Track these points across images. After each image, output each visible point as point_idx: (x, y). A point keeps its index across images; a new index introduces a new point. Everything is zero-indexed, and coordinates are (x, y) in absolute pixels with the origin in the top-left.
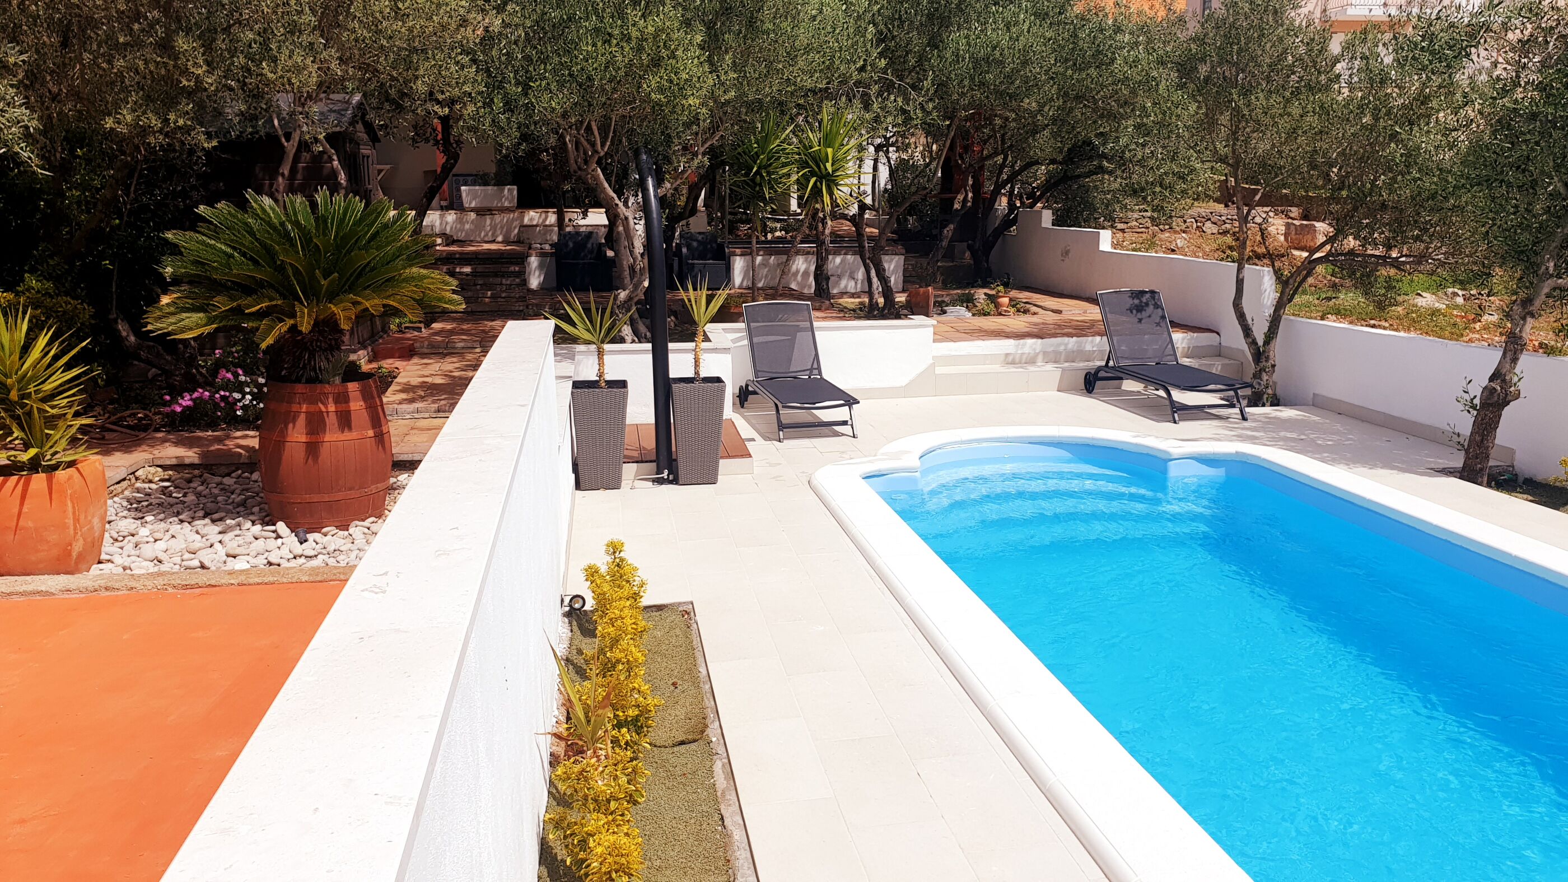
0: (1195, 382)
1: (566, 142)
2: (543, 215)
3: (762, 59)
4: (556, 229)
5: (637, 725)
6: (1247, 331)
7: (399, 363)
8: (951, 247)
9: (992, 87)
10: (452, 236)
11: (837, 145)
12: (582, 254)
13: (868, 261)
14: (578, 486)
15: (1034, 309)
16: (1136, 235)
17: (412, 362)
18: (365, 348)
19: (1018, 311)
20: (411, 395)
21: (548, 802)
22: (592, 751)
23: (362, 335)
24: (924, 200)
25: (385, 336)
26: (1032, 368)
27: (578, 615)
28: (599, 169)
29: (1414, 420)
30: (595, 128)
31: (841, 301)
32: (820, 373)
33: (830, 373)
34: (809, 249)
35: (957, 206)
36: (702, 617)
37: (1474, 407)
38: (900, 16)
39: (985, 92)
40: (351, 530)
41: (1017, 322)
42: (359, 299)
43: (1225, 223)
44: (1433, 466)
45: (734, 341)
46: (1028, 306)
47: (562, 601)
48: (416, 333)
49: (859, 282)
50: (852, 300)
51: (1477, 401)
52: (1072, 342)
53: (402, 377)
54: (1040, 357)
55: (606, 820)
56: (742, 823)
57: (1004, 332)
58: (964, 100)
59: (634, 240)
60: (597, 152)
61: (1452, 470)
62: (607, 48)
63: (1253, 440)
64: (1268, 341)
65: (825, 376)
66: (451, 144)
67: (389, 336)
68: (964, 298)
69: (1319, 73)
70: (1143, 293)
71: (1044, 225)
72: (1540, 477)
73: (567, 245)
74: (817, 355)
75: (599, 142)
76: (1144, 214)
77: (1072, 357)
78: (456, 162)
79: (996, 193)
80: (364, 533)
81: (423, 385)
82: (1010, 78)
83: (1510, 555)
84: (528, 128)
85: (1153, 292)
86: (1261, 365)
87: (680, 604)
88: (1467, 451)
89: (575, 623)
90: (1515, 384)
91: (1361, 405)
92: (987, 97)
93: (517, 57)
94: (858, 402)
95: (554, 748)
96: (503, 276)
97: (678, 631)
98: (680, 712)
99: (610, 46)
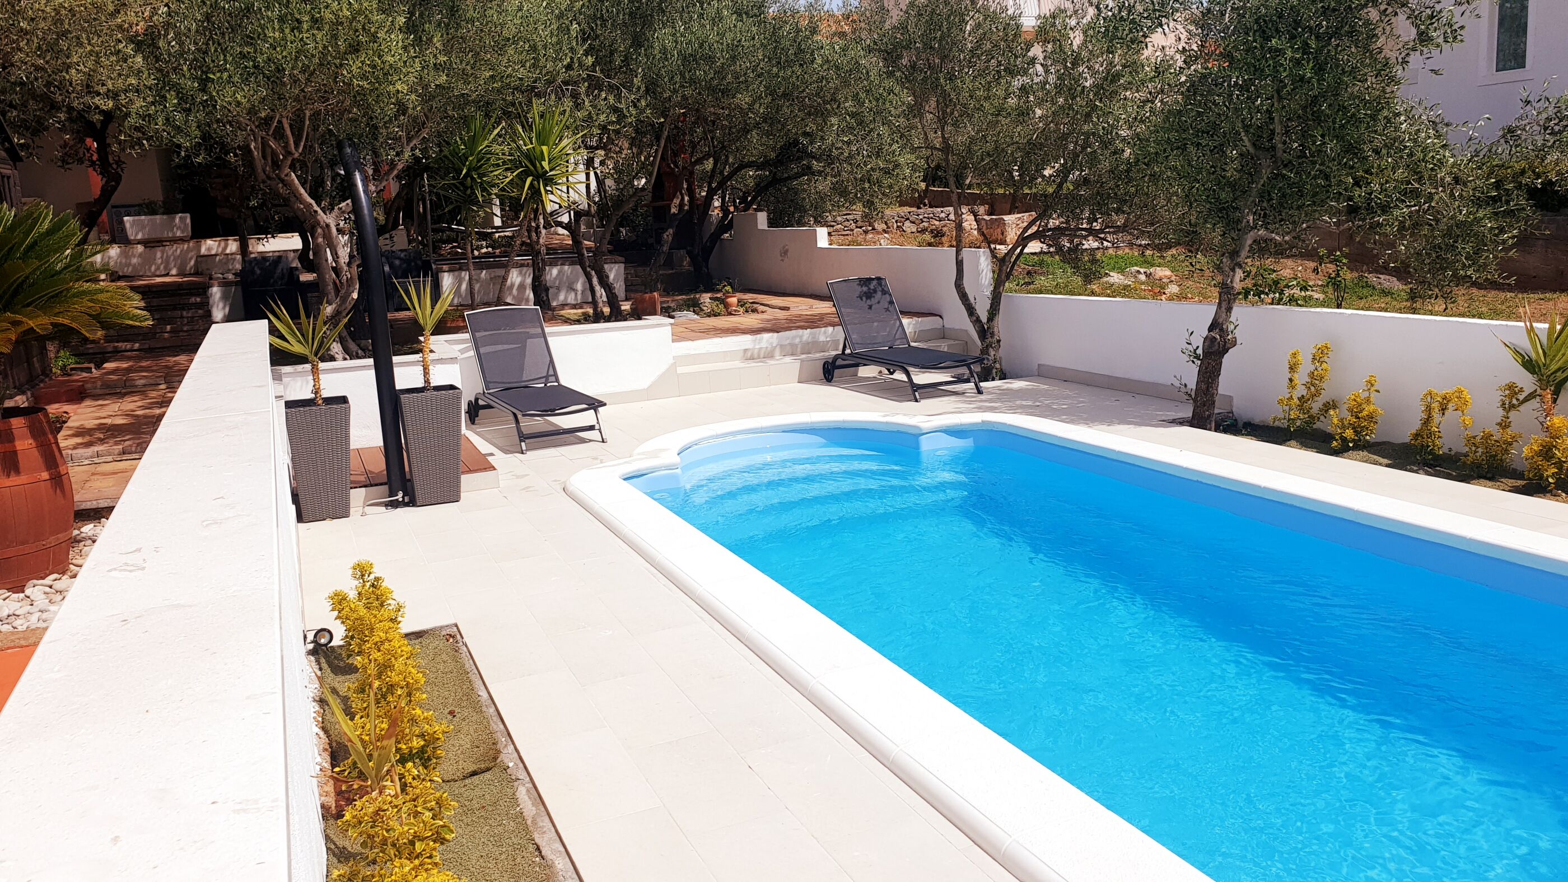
0: (931, 361)
1: (251, 150)
2: (223, 244)
3: (468, 50)
4: (239, 257)
5: (424, 757)
6: (971, 310)
7: (67, 408)
8: (670, 255)
9: (704, 83)
10: (117, 272)
11: (551, 143)
12: (272, 281)
13: (588, 269)
14: (300, 518)
15: (761, 308)
16: (842, 238)
17: (83, 404)
18: (23, 393)
19: (747, 311)
20: (87, 439)
21: (328, 860)
22: (377, 791)
23: (19, 379)
24: (635, 210)
25: (47, 380)
26: (772, 362)
27: (325, 652)
28: (293, 174)
29: (1136, 378)
30: (287, 126)
31: (562, 312)
32: (557, 380)
33: (568, 378)
34: (523, 262)
35: (674, 210)
36: (470, 638)
37: (1197, 357)
38: (602, 15)
39: (696, 89)
40: (28, 591)
41: (750, 320)
42: (18, 317)
43: (923, 222)
44: (1164, 418)
45: (462, 351)
46: (755, 306)
47: (305, 637)
48: (85, 375)
49: (579, 293)
50: (575, 311)
51: (1200, 351)
52: (806, 334)
53: (73, 421)
54: (777, 352)
55: (412, 865)
56: (563, 850)
57: (739, 329)
58: (677, 97)
59: (338, 249)
60: (290, 153)
61: (1181, 420)
62: (297, 34)
63: (992, 409)
64: (990, 319)
65: (564, 382)
66: (110, 165)
67: (51, 379)
68: (691, 303)
69: (1016, 57)
70: (869, 280)
71: (760, 227)
72: (1257, 420)
73: (253, 272)
74: (552, 361)
75: (292, 142)
76: (848, 217)
77: (808, 348)
78: (118, 184)
79: (709, 199)
80: (45, 593)
81: (101, 428)
82: (720, 73)
83: (1260, 487)
84: (210, 127)
85: (879, 279)
86: (988, 341)
87: (441, 628)
88: (1195, 400)
89: (323, 660)
90: (1232, 332)
91: (1087, 370)
92: (700, 93)
93: (189, 49)
94: (605, 405)
95: (323, 798)
96: (183, 309)
97: (444, 656)
98: (465, 741)
99: (301, 32)
